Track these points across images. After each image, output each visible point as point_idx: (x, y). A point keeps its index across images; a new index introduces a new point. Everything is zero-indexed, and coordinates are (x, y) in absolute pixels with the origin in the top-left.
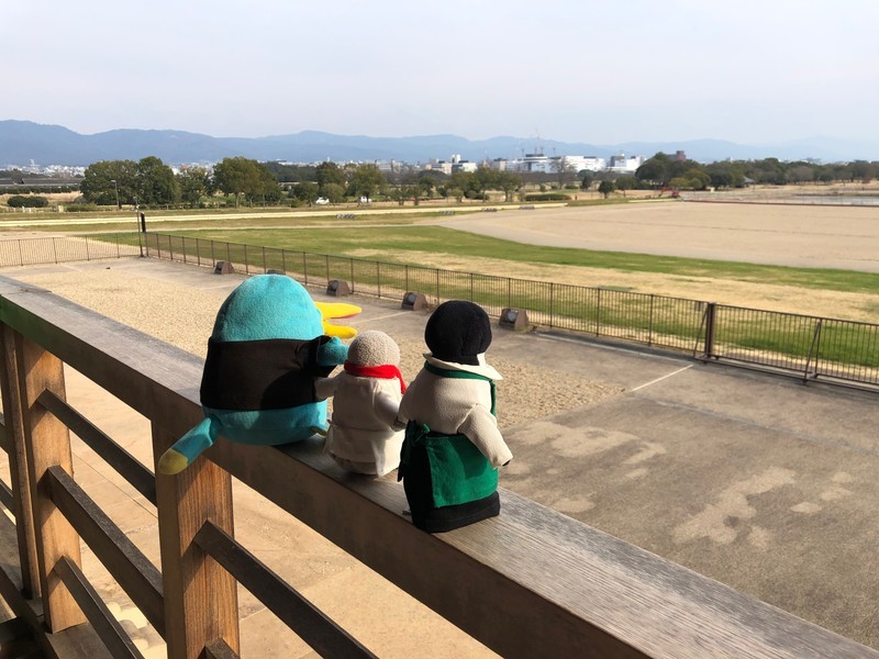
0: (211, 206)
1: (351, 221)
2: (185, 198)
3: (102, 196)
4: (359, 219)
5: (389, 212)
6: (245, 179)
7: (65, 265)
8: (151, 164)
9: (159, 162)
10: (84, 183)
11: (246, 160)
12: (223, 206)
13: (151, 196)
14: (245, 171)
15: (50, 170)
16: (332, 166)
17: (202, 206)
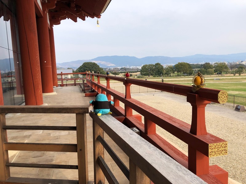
0: (173, 76)
1: (219, 81)
2: (166, 74)
3: (145, 74)
4: (221, 80)
5: (231, 77)
6: (184, 68)
7: (142, 94)
8: (158, 65)
9: (160, 64)
10: (141, 70)
11: (185, 63)
12: (176, 76)
13: (157, 74)
14: (184, 66)
15: (131, 67)
16: (209, 64)
17: (171, 76)
